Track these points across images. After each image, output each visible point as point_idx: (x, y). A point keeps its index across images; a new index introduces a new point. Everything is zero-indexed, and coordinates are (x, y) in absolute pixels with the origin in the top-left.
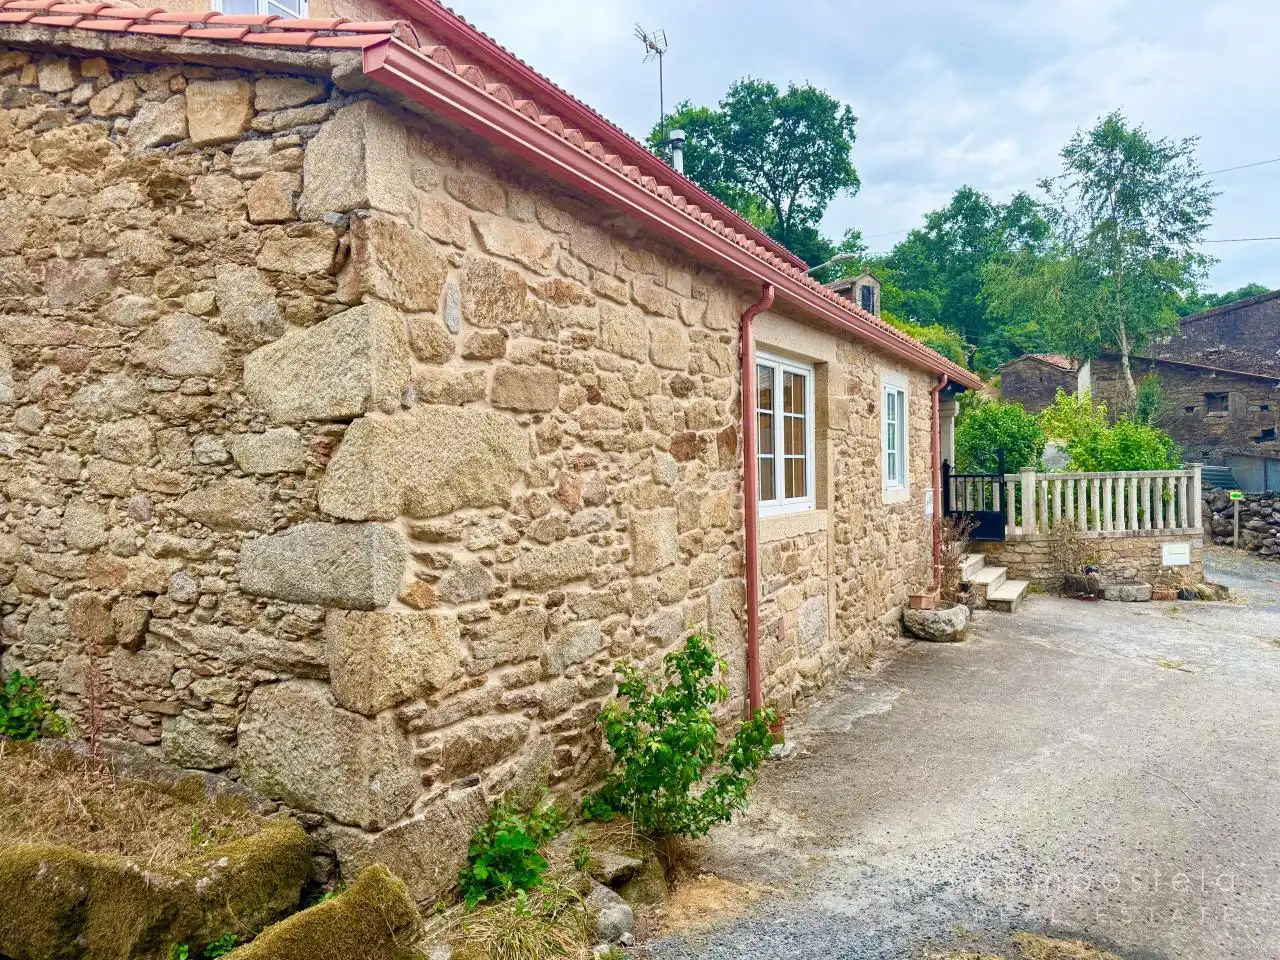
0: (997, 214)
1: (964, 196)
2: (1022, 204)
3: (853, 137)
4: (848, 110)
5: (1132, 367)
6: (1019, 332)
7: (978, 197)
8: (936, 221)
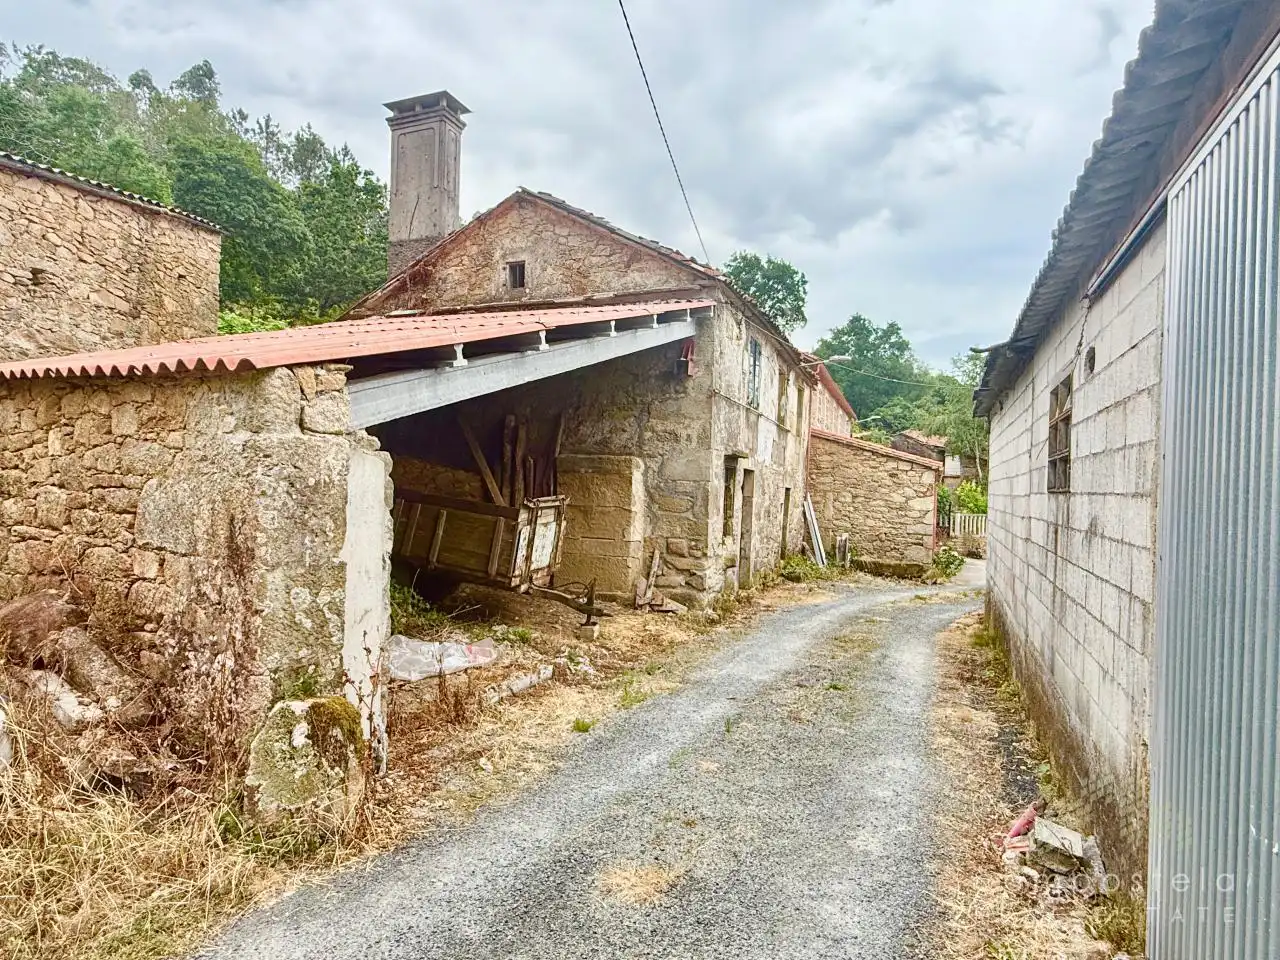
0: (877, 333)
1: (856, 319)
2: (893, 329)
3: (805, 293)
4: (803, 276)
5: (980, 463)
6: (890, 413)
7: (865, 320)
8: (838, 334)
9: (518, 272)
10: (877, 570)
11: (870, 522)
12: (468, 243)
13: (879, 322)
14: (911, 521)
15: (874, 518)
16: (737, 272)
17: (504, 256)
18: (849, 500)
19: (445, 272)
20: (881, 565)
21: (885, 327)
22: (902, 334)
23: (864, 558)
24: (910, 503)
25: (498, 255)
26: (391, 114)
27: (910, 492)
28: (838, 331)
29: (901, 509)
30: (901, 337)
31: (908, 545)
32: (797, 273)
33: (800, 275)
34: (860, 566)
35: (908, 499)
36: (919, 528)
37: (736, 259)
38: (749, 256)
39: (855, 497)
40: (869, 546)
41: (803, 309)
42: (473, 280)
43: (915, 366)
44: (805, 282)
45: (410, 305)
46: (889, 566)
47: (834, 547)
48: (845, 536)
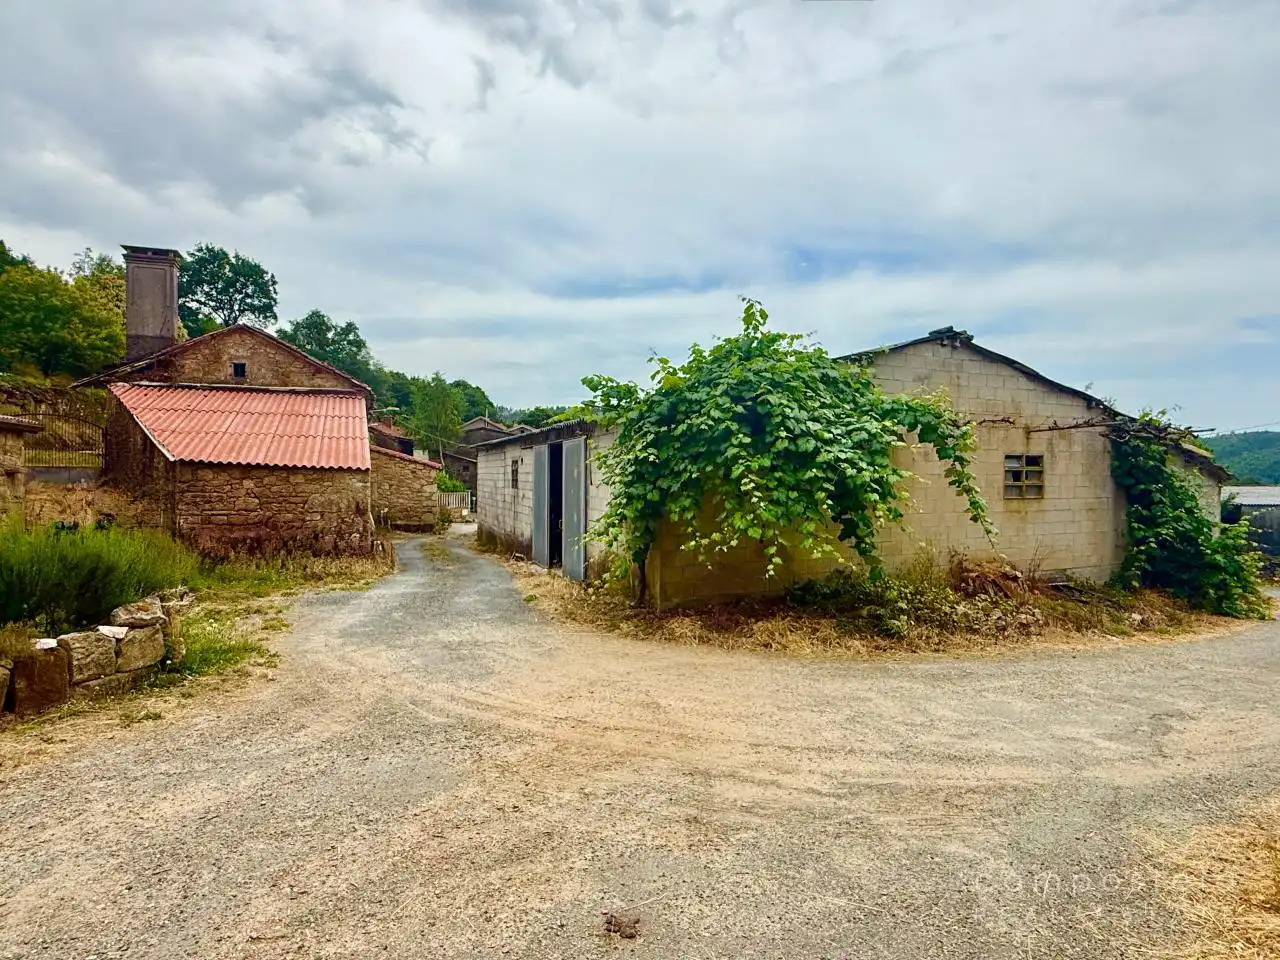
0: (336, 330)
1: (316, 315)
2: (351, 328)
5: (443, 456)
7: (324, 317)
9: (240, 370)
10: (407, 529)
11: (401, 501)
12: (202, 347)
13: (339, 320)
14: (423, 498)
15: (403, 498)
16: (201, 262)
17: (230, 359)
18: (387, 487)
19: (184, 362)
20: (409, 526)
21: (344, 325)
22: (360, 334)
23: (399, 522)
24: (425, 488)
25: (225, 357)
26: (125, 252)
27: (424, 482)
28: (298, 323)
29: (419, 492)
30: (358, 336)
31: (424, 512)
32: (267, 273)
33: (269, 276)
34: (397, 527)
35: (423, 486)
36: (430, 503)
37: (200, 250)
38: (216, 249)
39: (391, 486)
40: (399, 515)
41: (274, 308)
42: (207, 369)
43: (371, 362)
44: (274, 283)
45: (157, 378)
46: (414, 526)
47: (379, 517)
48: (386, 510)
